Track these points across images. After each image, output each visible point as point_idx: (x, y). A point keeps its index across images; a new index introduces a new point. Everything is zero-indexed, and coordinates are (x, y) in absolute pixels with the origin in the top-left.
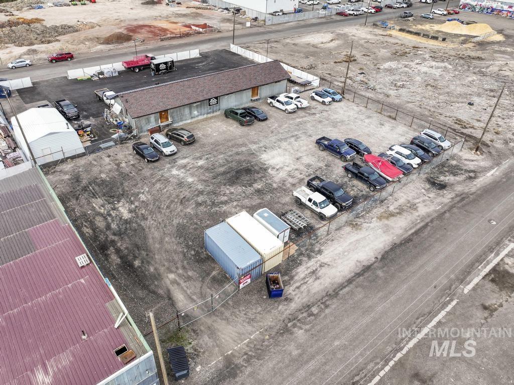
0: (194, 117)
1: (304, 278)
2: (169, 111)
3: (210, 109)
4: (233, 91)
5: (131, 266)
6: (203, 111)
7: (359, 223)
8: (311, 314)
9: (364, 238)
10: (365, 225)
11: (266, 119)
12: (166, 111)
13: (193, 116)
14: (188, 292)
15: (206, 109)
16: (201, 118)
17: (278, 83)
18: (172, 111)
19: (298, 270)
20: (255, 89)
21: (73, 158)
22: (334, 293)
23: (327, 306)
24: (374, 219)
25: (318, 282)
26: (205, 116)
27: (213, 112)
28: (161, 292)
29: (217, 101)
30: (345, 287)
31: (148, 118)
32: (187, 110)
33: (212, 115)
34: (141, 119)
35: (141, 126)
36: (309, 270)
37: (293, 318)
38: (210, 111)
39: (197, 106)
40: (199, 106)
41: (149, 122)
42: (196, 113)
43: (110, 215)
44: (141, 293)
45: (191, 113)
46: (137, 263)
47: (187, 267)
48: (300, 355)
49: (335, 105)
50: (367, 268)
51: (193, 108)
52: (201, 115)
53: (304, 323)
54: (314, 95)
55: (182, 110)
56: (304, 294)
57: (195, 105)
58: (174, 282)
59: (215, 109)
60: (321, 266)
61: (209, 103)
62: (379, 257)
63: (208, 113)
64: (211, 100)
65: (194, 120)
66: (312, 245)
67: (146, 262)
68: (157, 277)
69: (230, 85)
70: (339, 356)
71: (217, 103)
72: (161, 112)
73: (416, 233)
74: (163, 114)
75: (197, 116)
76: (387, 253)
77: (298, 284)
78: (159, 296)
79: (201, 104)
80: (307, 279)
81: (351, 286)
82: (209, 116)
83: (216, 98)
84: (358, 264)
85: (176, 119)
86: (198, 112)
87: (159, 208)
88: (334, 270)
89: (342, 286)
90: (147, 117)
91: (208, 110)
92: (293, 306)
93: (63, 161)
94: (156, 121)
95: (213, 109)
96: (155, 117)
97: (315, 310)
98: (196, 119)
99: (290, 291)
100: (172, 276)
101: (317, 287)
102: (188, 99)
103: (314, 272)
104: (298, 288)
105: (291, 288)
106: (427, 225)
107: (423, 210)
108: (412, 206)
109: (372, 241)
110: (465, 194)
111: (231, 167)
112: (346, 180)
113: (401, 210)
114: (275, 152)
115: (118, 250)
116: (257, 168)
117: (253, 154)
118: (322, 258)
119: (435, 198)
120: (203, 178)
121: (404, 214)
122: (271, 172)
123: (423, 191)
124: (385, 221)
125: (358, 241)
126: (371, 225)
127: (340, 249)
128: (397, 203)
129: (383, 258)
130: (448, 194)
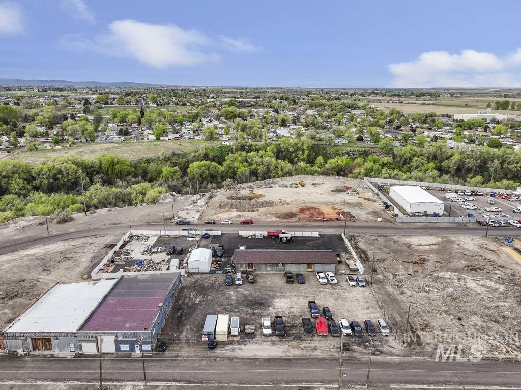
1: (228, 349)
3: (278, 269)
4: (294, 262)
5: (181, 318)
6: (274, 269)
7: (277, 343)
8: (215, 360)
9: (271, 349)
10: (279, 345)
11: (303, 283)
12: (252, 264)
13: (267, 270)
15: (276, 268)
16: (271, 272)
17: (328, 265)
18: (255, 264)
19: (229, 346)
20: (310, 265)
21: (202, 273)
22: (231, 359)
24: (286, 345)
25: (232, 353)
26: (275, 272)
27: (280, 271)
28: (181, 330)
32: (264, 266)
33: (279, 272)
34: (238, 264)
35: (238, 268)
37: (208, 357)
39: (270, 266)
41: (242, 267)
42: (269, 269)
43: (192, 299)
44: (175, 327)
45: (266, 268)
46: (183, 318)
49: (358, 288)
50: (256, 359)
51: (267, 266)
53: (210, 361)
54: (347, 278)
55: (261, 266)
56: (221, 354)
57: (269, 264)
58: (187, 329)
60: (239, 349)
61: (278, 266)
63: (276, 271)
64: (279, 264)
65: (267, 272)
66: (246, 341)
67: (186, 319)
68: (184, 325)
69: (294, 259)
71: (283, 267)
72: (249, 264)
73: (297, 359)
74: (250, 265)
76: (273, 359)
77: (223, 350)
79: (273, 265)
81: (241, 360)
82: (277, 272)
83: (283, 264)
85: (257, 269)
86: (271, 269)
88: (242, 353)
89: (237, 359)
90: (241, 264)
92: (213, 354)
93: (198, 273)
94: (246, 267)
95: (280, 269)
96: (245, 265)
97: (218, 359)
98: (269, 272)
99: (218, 350)
100: (189, 327)
101: (229, 354)
102: (266, 261)
103: (234, 349)
106: (308, 359)
107: (318, 353)
108: (315, 349)
109: (272, 352)
110: (355, 358)
111: (256, 299)
112: (300, 325)
113: (305, 348)
114: (285, 300)
115: (182, 312)
116: (266, 304)
117: (273, 297)
118: (243, 347)
119: (333, 352)
120: (239, 299)
121: (304, 350)
122: (270, 308)
123: (332, 347)
124: (290, 349)
125: (266, 349)
126: (281, 347)
127: (255, 348)
128: (308, 345)
129: (268, 359)
130: (344, 354)
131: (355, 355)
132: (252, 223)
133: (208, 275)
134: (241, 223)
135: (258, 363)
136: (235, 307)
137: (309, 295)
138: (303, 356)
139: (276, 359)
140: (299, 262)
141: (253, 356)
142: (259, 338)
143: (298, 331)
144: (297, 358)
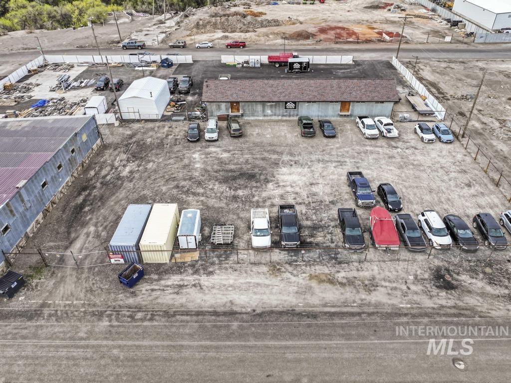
0: (267, 116)
1: (168, 286)
2: (240, 104)
3: (286, 112)
4: (316, 99)
5: (82, 209)
6: (278, 112)
7: (283, 269)
8: (132, 317)
9: (267, 286)
10: (288, 275)
11: (334, 137)
12: (238, 103)
13: (266, 114)
14: (86, 245)
15: (281, 110)
16: (274, 118)
17: (380, 105)
18: (243, 104)
19: (173, 277)
20: (345, 104)
21: (147, 121)
22: (169, 314)
23: (151, 319)
24: (304, 275)
25: (175, 296)
26: (280, 118)
27: (290, 116)
28: (73, 235)
29: (295, 106)
30: (187, 315)
31: (219, 106)
32: (259, 107)
33: (287, 118)
34: (212, 104)
35: (212, 111)
36: (181, 283)
37: (117, 311)
38: (286, 114)
39: (271, 106)
40: (274, 107)
41: (219, 108)
42: (269, 112)
43: (117, 169)
44: (63, 229)
45: (263, 111)
46: (87, 209)
47: (108, 228)
49: (439, 145)
50: (232, 314)
51: (266, 107)
52: (275, 115)
53: (117, 319)
54: (417, 127)
55: (254, 106)
56: (150, 298)
57: (269, 104)
59: (292, 113)
60: (194, 285)
61: (285, 106)
62: (258, 311)
63: (283, 116)
64: (288, 103)
65: (266, 118)
66: (213, 264)
67: (92, 211)
68: (84, 224)
69: (315, 94)
70: (103, 362)
71: (295, 108)
72: (232, 103)
74: (234, 105)
75: (270, 116)
76: (272, 312)
77: (156, 287)
78: (68, 238)
79: (276, 105)
80: (169, 288)
81: (195, 318)
82: (284, 118)
83: (295, 103)
84: (228, 304)
85: (247, 112)
86: (272, 112)
87: (149, 177)
88: (200, 295)
89: (187, 313)
90: (218, 103)
91: (283, 113)
92: (131, 301)
93: (138, 121)
94: (227, 109)
95: (289, 113)
96: (226, 106)
97: (139, 315)
98: (269, 118)
99: (144, 289)
100: (92, 229)
101: (168, 299)
102: (263, 97)
103: (181, 286)
104: (153, 290)
105: (148, 287)
106: (359, 314)
107: (379, 296)
108: (371, 286)
109: (271, 293)
110: (473, 311)
111: (242, 168)
112: (332, 224)
113: (350, 282)
114: (300, 170)
115: (89, 194)
116: (262, 177)
117: (276, 164)
118: (204, 280)
119: (416, 293)
120: (209, 168)
121: (348, 289)
122: (270, 186)
123: (411, 278)
124: (314, 284)
125: (258, 284)
126: (293, 279)
127: (231, 282)
128: (355, 274)
129: (260, 315)
130: (444, 299)
131: (471, 301)
132: (244, 46)
133: (158, 124)
134: (227, 46)
135: (235, 325)
136: (199, 184)
137: (347, 160)
138: (345, 304)
139: (281, 313)
140: (325, 99)
141: (224, 305)
142: (243, 255)
143: (329, 237)
144: (333, 310)
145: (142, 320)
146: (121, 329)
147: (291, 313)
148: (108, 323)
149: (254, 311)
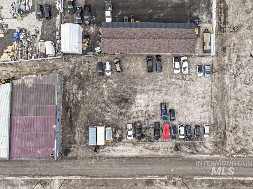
5: (72, 119)
8: (99, 159)
9: (132, 150)
10: (137, 146)
19: (107, 147)
22: (108, 158)
23: (104, 160)
24: (141, 146)
25: (108, 153)
28: (74, 131)
30: (113, 158)
36: (109, 149)
37: (95, 157)
43: (75, 95)
44: (69, 129)
47: (83, 128)
48: (90, 165)
50: (123, 158)
53: (96, 160)
56: (102, 154)
58: (78, 131)
60: (113, 150)
68: (75, 127)
70: (97, 170)
73: (147, 158)
76: (133, 157)
77: (103, 150)
80: (106, 151)
84: (122, 155)
88: (115, 153)
89: (112, 158)
92: (98, 155)
97: (101, 159)
99: (100, 151)
100: (78, 129)
101: (107, 154)
104: (103, 151)
105: (101, 150)
106: (153, 158)
107: (160, 153)
108: (158, 150)
109: (133, 152)
110: (181, 156)
111: (122, 95)
112: (152, 126)
113: (153, 149)
114: (144, 96)
115: (71, 112)
116: (130, 101)
117: (135, 92)
118: (116, 148)
119: (169, 152)
120: (110, 95)
121: (152, 151)
122: (133, 106)
123: (169, 147)
124: (144, 149)
125: (129, 149)
126: (139, 148)
127: (122, 149)
128: (155, 146)
129: (130, 158)
130: (175, 153)
131: (182, 154)
135: (124, 161)
136: (108, 105)
138: (151, 155)
139: (135, 158)
143: (150, 132)
144: (147, 156)
145: (102, 160)
146: (98, 163)
147: (137, 157)
148: (94, 161)
149: (128, 157)
